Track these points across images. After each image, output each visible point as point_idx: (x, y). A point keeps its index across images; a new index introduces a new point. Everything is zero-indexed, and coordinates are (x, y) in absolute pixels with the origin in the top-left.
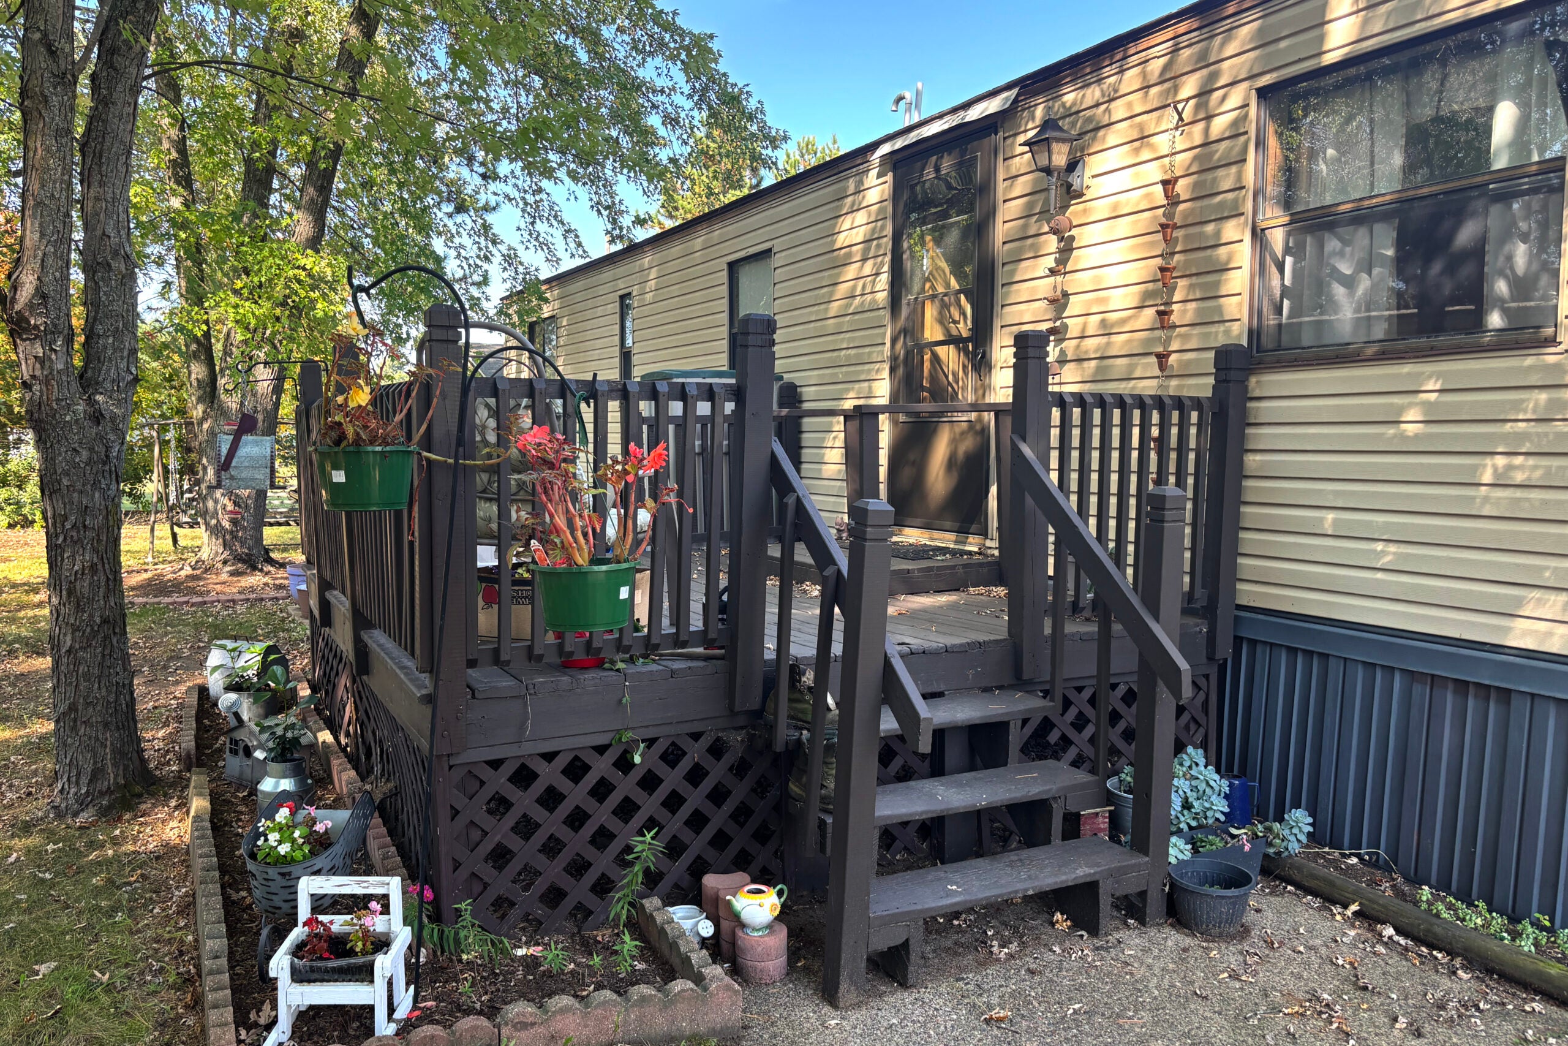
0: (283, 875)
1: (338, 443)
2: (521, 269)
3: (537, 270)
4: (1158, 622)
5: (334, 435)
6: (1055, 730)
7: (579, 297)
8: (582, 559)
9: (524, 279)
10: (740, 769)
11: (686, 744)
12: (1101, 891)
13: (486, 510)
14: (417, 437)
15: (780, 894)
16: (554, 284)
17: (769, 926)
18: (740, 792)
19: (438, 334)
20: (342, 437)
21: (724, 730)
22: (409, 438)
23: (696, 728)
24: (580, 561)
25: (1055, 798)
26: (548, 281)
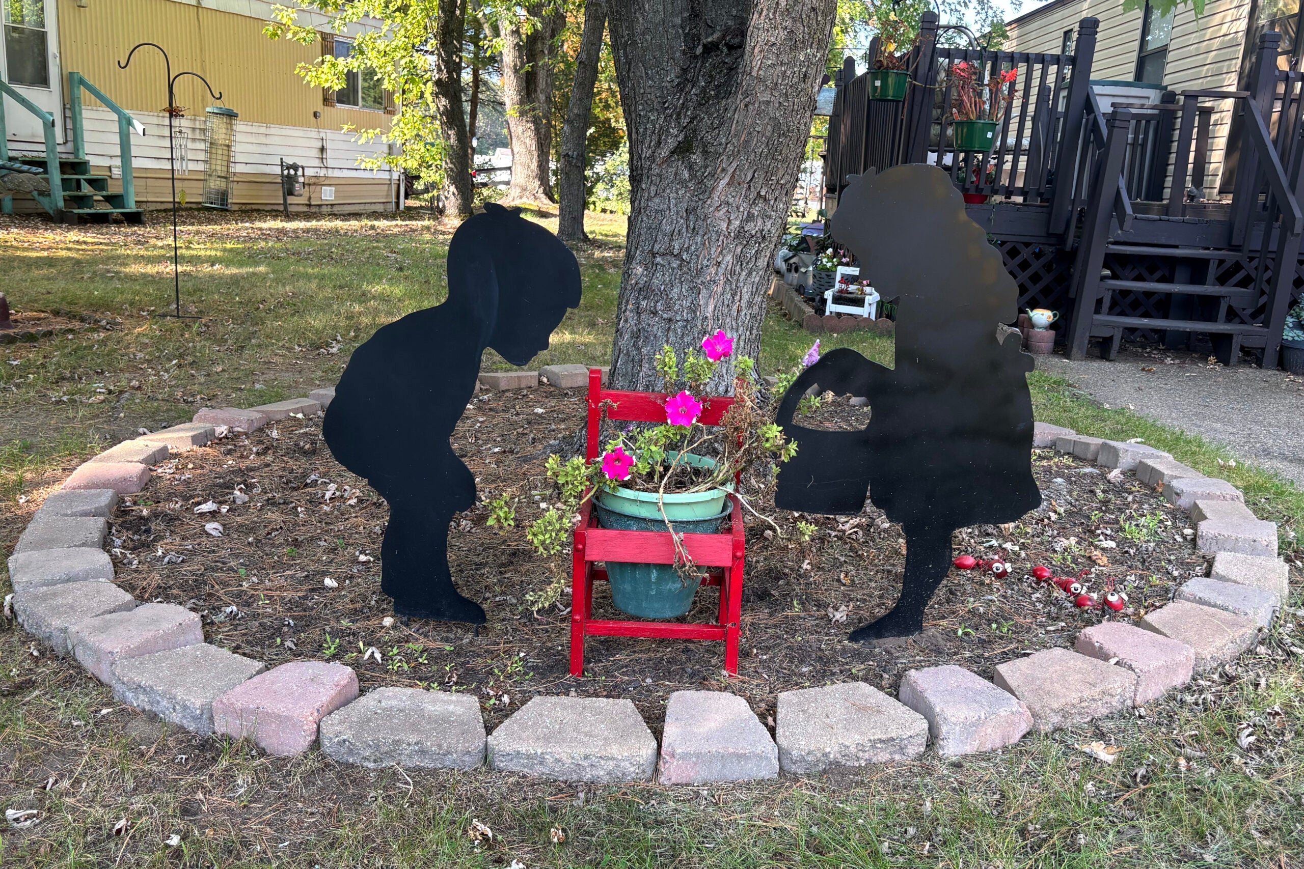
0: (828, 276)
1: (879, 68)
2: (990, 12)
3: (1002, 12)
4: (1294, 194)
5: (878, 64)
6: (1243, 271)
7: (1033, 35)
8: (973, 117)
9: (992, 21)
10: (1048, 267)
11: (1021, 248)
12: (1234, 341)
13: (936, 113)
14: (911, 69)
15: (1055, 315)
16: (1013, 26)
17: (1046, 328)
18: (1047, 279)
19: (927, 25)
20: (882, 65)
21: (1043, 244)
22: (907, 70)
23: (1027, 240)
24: (972, 117)
25: (1224, 297)
26: (1010, 24)
